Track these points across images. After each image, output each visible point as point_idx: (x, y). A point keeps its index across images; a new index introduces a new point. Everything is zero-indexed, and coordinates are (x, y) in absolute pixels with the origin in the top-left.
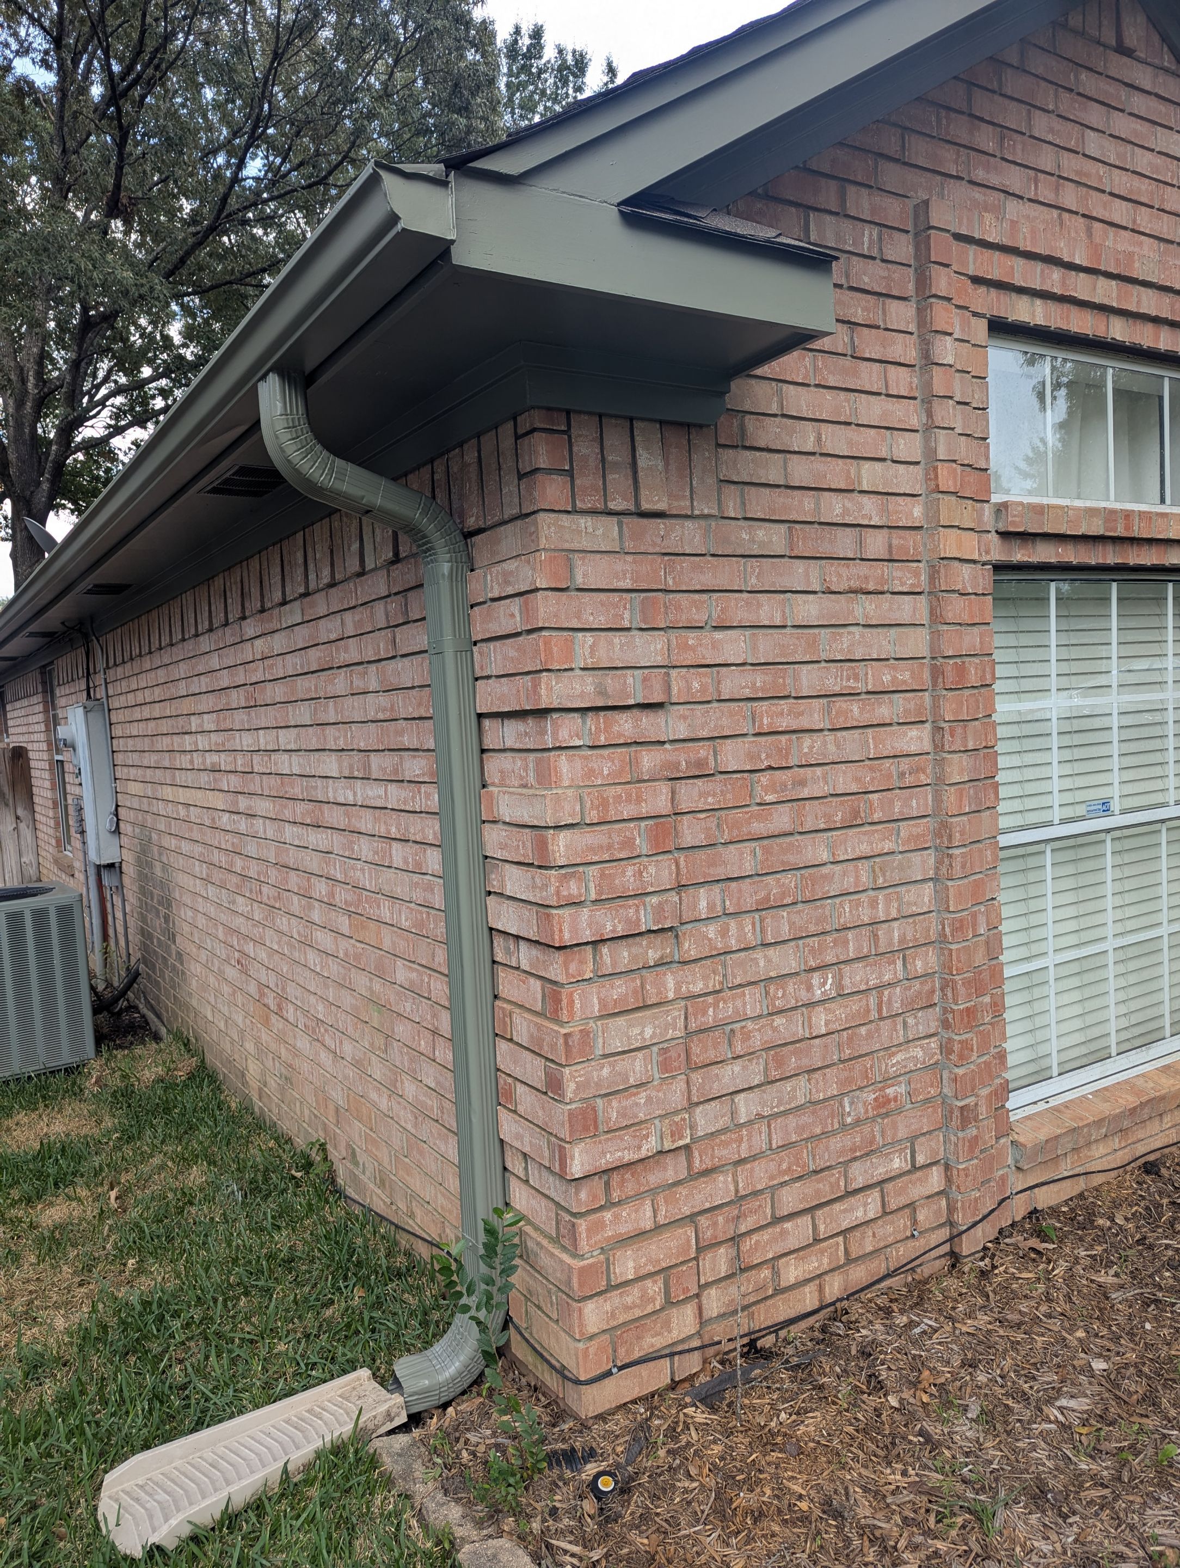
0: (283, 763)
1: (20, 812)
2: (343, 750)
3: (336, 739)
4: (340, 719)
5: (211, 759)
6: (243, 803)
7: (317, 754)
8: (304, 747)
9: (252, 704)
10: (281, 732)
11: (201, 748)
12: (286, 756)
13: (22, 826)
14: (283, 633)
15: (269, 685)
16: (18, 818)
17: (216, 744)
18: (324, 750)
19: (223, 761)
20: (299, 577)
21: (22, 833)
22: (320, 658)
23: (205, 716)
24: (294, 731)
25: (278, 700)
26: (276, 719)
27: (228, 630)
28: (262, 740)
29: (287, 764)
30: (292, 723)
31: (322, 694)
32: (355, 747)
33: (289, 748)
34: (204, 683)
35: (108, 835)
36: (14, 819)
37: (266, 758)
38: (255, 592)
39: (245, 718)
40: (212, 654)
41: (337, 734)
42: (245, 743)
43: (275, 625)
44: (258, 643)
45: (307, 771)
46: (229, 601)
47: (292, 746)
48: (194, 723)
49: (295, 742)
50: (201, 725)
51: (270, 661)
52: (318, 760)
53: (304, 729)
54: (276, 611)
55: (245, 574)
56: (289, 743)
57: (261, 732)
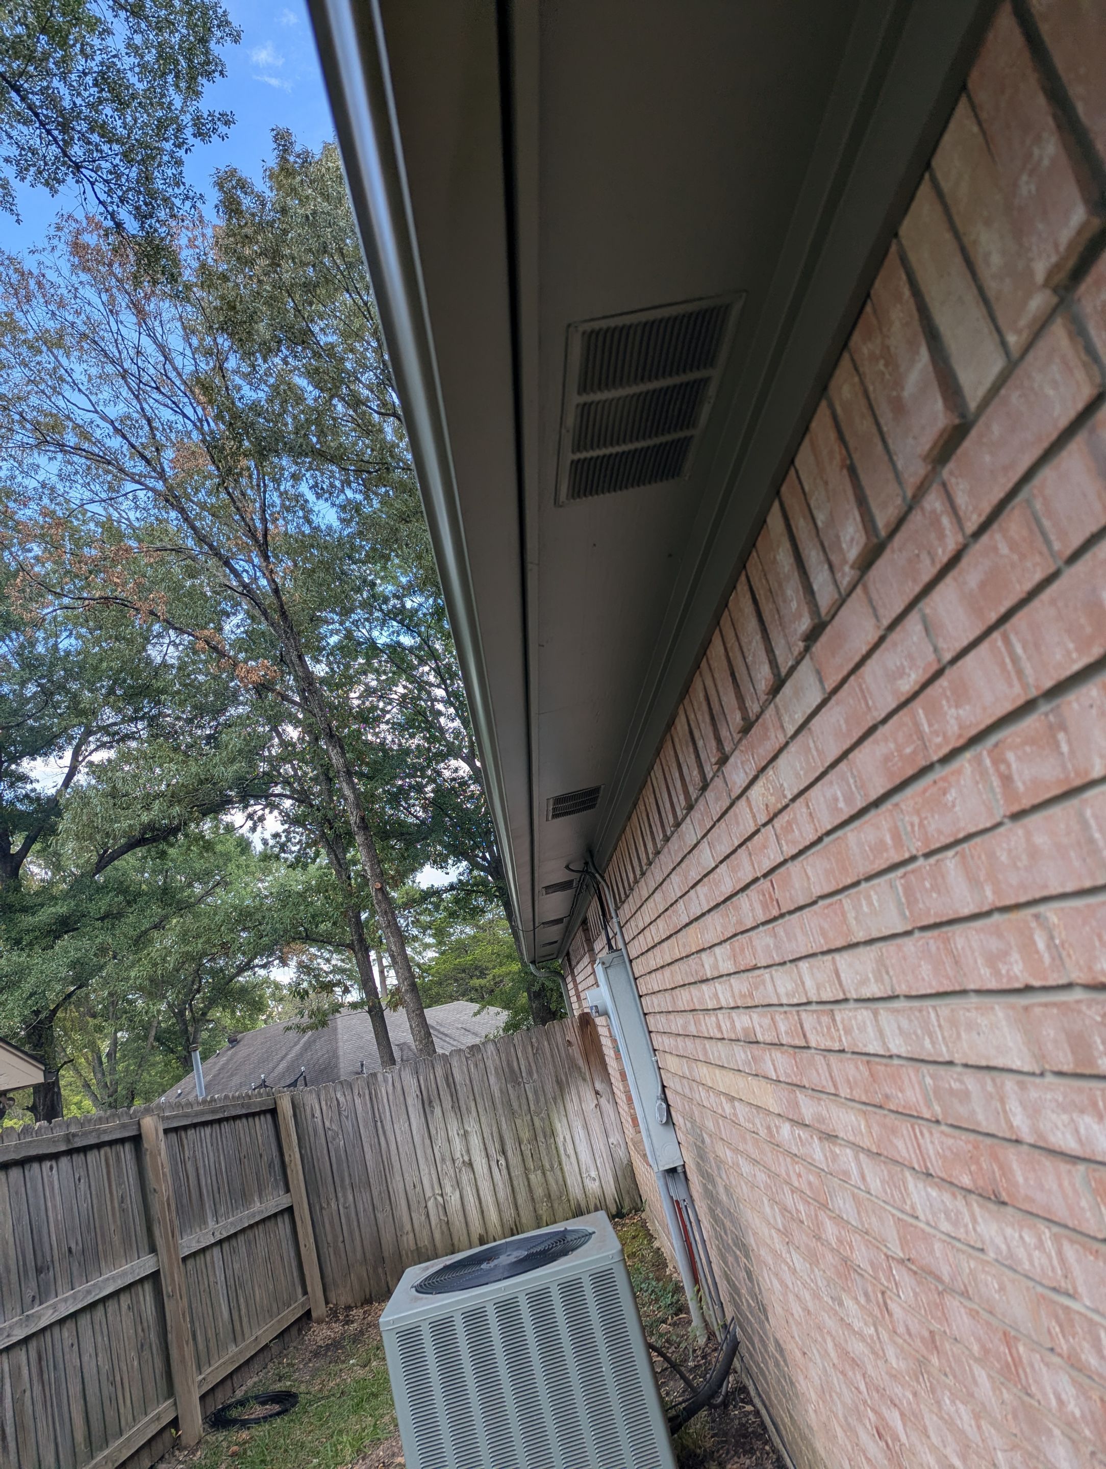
0: (862, 1029)
1: (598, 1086)
2: (1028, 989)
3: (992, 960)
4: (990, 898)
5: (742, 1021)
6: (808, 1109)
7: (945, 1007)
8: (902, 989)
9: (775, 912)
10: (842, 960)
11: (724, 1004)
12: (864, 1014)
13: (603, 1101)
14: (793, 748)
15: (793, 868)
16: (597, 1093)
17: (743, 996)
18: (963, 992)
19: (757, 1023)
20: (792, 591)
21: (604, 1109)
22: (887, 759)
23: (717, 950)
24: (868, 955)
25: (817, 891)
26: (824, 933)
27: (710, 794)
28: (809, 983)
29: (871, 1030)
30: (861, 936)
31: (916, 846)
32: (1076, 976)
33: (867, 993)
34: (702, 899)
35: (661, 1128)
36: (593, 1093)
37: (825, 1019)
38: (729, 699)
39: (770, 941)
40: (700, 846)
41: (994, 944)
42: (782, 990)
43: (776, 739)
44: (756, 792)
45: (927, 1049)
46: (700, 744)
47: (873, 989)
48: (708, 964)
49: (879, 979)
50: (715, 966)
51: (784, 817)
52: (954, 1023)
53: (891, 946)
54: (770, 711)
55: (709, 683)
56: (864, 982)
57: (804, 965)
